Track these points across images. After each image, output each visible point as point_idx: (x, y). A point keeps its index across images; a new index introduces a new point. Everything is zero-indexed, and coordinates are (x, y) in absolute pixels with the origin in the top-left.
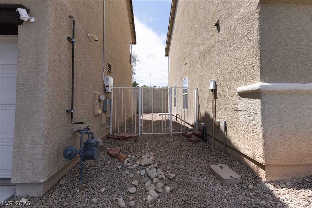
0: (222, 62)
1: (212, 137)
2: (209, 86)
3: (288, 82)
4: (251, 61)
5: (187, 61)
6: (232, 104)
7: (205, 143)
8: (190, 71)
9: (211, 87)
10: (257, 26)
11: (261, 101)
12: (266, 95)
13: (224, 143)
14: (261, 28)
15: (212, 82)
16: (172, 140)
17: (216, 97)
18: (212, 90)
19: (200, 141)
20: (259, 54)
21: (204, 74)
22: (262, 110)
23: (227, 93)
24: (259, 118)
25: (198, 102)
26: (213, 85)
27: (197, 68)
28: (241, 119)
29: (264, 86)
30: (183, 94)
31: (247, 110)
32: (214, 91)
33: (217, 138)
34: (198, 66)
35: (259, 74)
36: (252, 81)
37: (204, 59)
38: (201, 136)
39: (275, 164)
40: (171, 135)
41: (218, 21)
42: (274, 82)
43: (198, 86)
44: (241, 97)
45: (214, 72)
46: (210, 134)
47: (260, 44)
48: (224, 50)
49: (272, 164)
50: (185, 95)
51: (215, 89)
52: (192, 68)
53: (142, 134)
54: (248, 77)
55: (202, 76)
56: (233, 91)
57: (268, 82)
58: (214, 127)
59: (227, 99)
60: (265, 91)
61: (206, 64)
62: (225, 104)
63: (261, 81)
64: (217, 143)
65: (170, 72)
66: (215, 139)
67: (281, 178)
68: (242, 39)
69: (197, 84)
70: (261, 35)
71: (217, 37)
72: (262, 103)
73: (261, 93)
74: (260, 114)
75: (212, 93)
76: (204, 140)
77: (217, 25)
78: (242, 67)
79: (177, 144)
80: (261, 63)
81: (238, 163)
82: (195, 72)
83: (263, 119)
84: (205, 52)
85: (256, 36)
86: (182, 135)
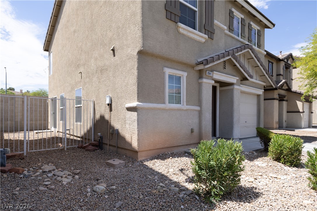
0: (117, 83)
1: (107, 144)
2: (106, 100)
3: (151, 103)
4: (133, 88)
5: (82, 69)
6: (122, 116)
7: (101, 150)
8: (86, 82)
9: (108, 102)
10: (136, 67)
11: (137, 114)
12: (140, 110)
13: (116, 147)
14: (138, 69)
15: (108, 97)
16: (68, 153)
17: (111, 110)
18: (108, 105)
19: (97, 150)
20: (137, 84)
21: (101, 88)
22: (137, 119)
23: (120, 108)
24: (136, 124)
25: (94, 114)
26: (109, 100)
27: (94, 81)
28: (127, 126)
29: (138, 104)
30: (76, 106)
31: (131, 120)
32: (110, 105)
33: (112, 143)
34: (95, 79)
35: (136, 97)
36: (133, 100)
37: (102, 74)
38: (98, 146)
39: (143, 150)
40: (66, 149)
41: (114, 47)
42: (144, 102)
43: (94, 99)
44: (128, 111)
45: (110, 89)
46: (106, 143)
47: (138, 78)
48: (118, 73)
49: (141, 150)
50: (78, 107)
51: (110, 103)
52: (88, 79)
53: (29, 151)
54: (132, 98)
55: (99, 90)
56: (123, 106)
57: (141, 102)
58: (109, 136)
59: (119, 112)
60: (139, 107)
61: (103, 80)
62: (118, 116)
63: (137, 101)
64: (111, 148)
65: (53, 75)
66: (110, 145)
67: (146, 158)
68: (129, 71)
69: (93, 96)
70: (138, 73)
71: (112, 59)
72: (138, 115)
73: (137, 108)
74: (136, 122)
75: (108, 106)
76: (100, 148)
77: (113, 50)
78: (129, 91)
79: (75, 155)
80: (138, 91)
81: (124, 156)
82: (92, 84)
83: (138, 124)
84: (103, 69)
85: (136, 72)
86: (78, 147)
